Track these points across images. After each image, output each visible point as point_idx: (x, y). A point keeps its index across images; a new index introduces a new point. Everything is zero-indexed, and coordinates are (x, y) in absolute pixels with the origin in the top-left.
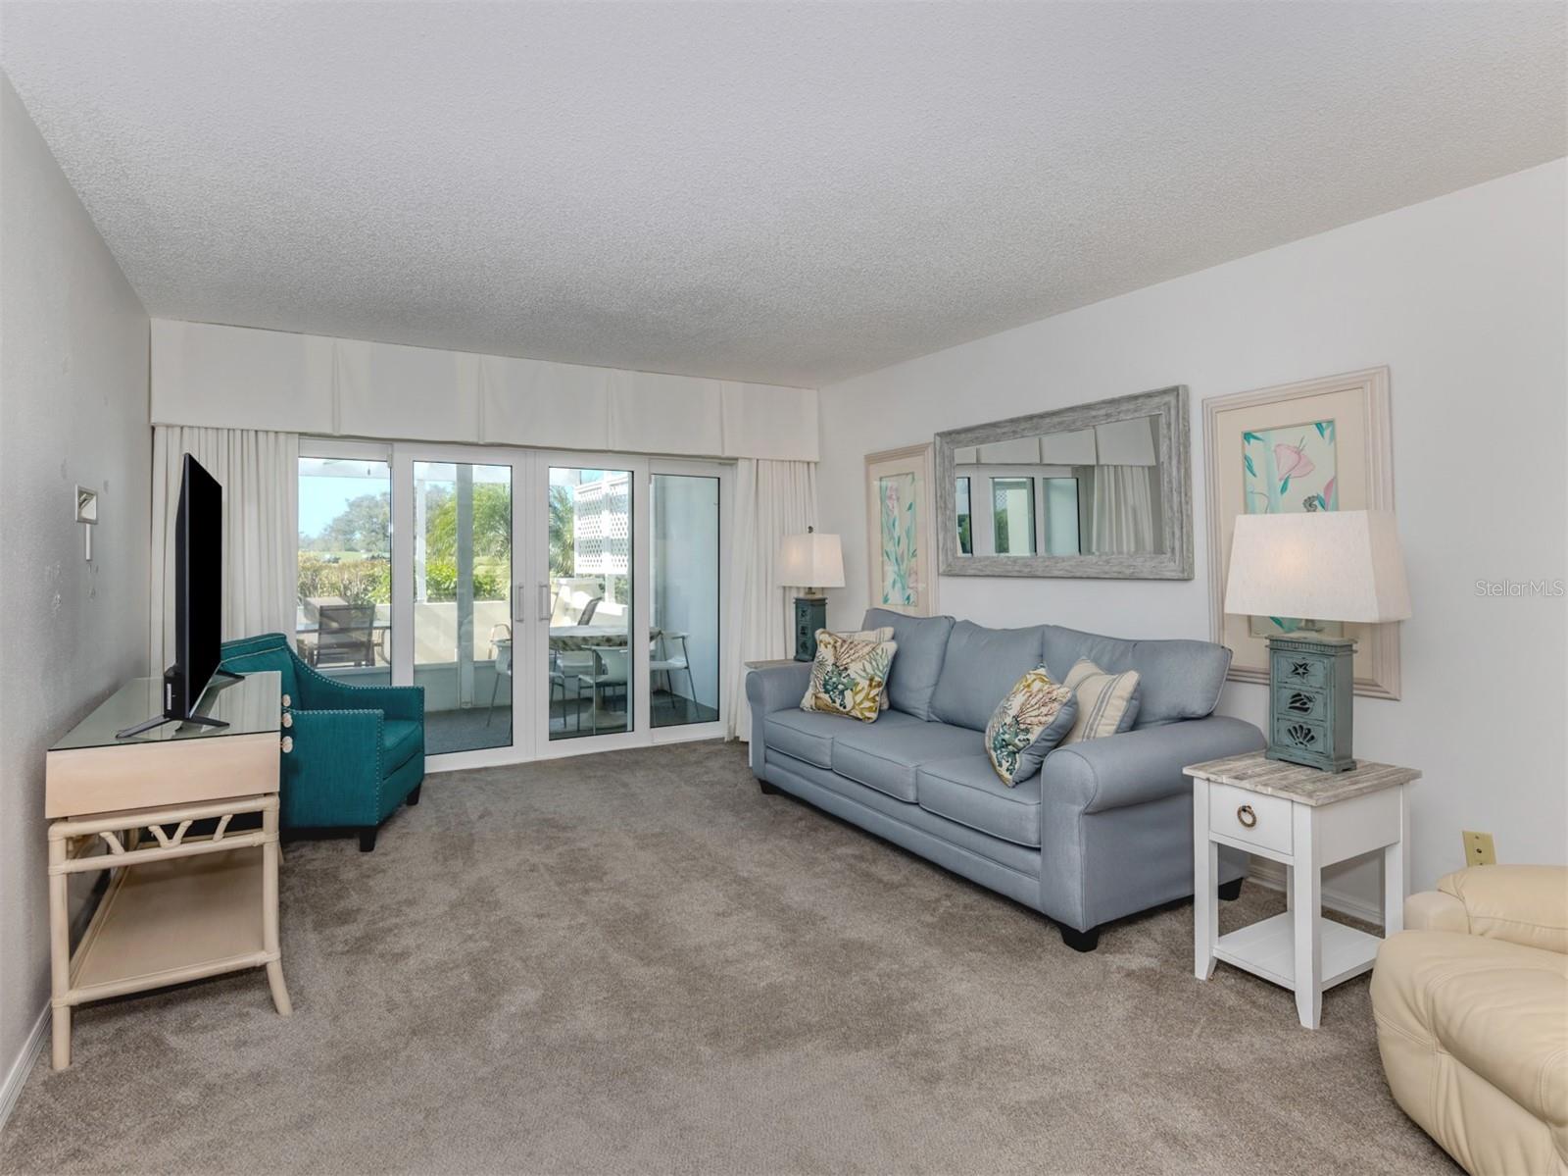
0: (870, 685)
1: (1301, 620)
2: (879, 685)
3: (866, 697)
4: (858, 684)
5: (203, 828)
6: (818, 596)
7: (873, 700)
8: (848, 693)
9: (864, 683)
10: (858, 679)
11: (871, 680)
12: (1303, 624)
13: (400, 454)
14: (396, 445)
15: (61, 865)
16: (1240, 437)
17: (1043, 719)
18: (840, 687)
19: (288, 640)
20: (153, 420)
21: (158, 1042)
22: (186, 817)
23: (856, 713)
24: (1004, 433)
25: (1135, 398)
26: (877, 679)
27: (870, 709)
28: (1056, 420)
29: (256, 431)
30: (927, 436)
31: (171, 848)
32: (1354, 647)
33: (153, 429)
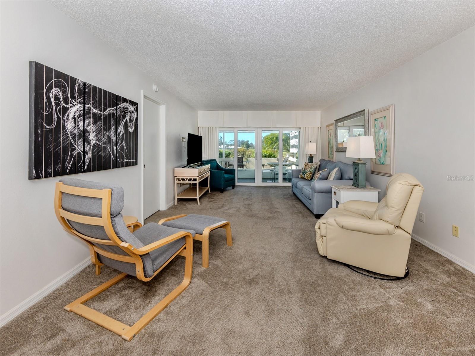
0: (310, 173)
1: (357, 158)
2: (312, 173)
3: (309, 176)
4: (307, 173)
5: (190, 180)
6: (312, 156)
7: (310, 176)
8: (305, 174)
9: (309, 173)
10: (308, 172)
11: (310, 172)
12: (358, 159)
13: (236, 129)
14: (235, 128)
15: (176, 182)
16: (374, 120)
17: (317, 177)
18: (304, 173)
19: (217, 161)
20: (199, 126)
21: (185, 205)
22: (188, 178)
23: (306, 178)
24: (344, 120)
25: (360, 112)
26: (311, 172)
27: (309, 178)
28: (350, 117)
29: (212, 127)
30: (333, 121)
31: (187, 182)
32: (366, 164)
33: (199, 128)
